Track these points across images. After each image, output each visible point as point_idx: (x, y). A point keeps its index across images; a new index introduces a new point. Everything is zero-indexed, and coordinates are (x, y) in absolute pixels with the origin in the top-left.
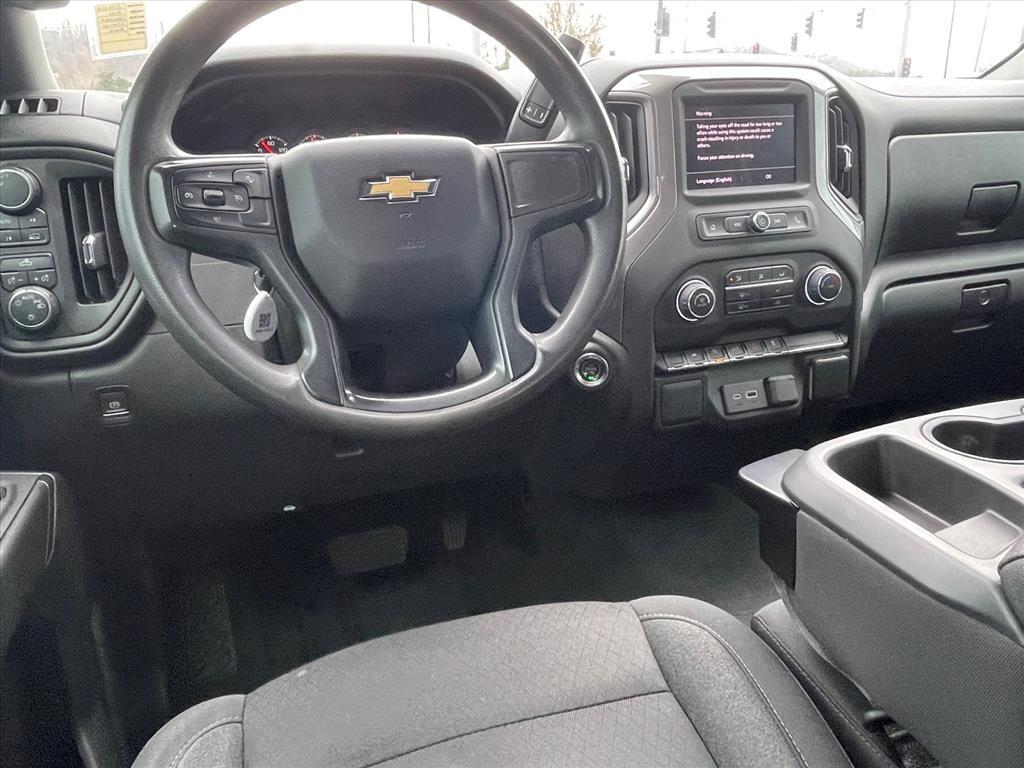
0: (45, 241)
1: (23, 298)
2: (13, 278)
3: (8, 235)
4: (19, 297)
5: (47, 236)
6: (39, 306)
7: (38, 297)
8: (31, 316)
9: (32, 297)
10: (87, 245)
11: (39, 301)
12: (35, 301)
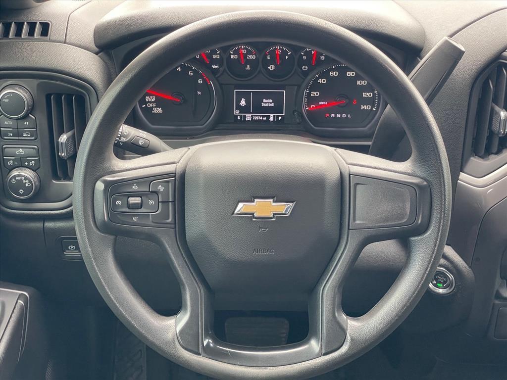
0: (33, 138)
1: (17, 178)
2: (11, 161)
3: (10, 132)
4: (15, 177)
5: (35, 134)
6: (27, 185)
7: (26, 178)
8: (21, 191)
9: (22, 178)
10: (62, 143)
11: (27, 181)
12: (25, 181)
